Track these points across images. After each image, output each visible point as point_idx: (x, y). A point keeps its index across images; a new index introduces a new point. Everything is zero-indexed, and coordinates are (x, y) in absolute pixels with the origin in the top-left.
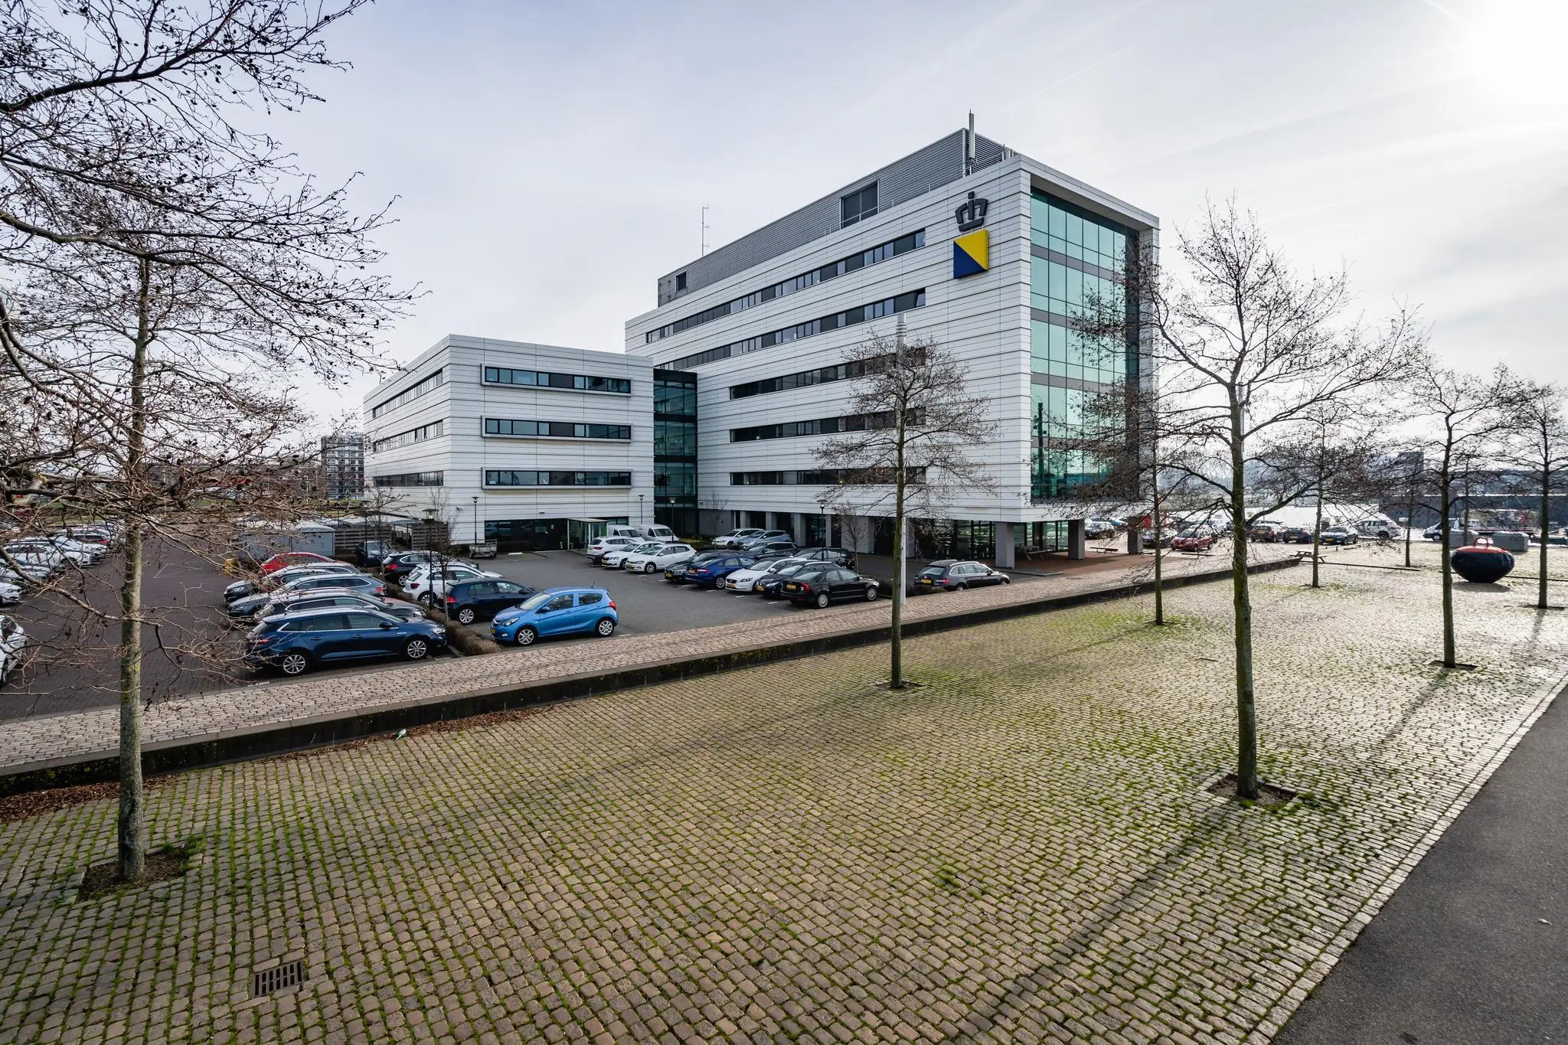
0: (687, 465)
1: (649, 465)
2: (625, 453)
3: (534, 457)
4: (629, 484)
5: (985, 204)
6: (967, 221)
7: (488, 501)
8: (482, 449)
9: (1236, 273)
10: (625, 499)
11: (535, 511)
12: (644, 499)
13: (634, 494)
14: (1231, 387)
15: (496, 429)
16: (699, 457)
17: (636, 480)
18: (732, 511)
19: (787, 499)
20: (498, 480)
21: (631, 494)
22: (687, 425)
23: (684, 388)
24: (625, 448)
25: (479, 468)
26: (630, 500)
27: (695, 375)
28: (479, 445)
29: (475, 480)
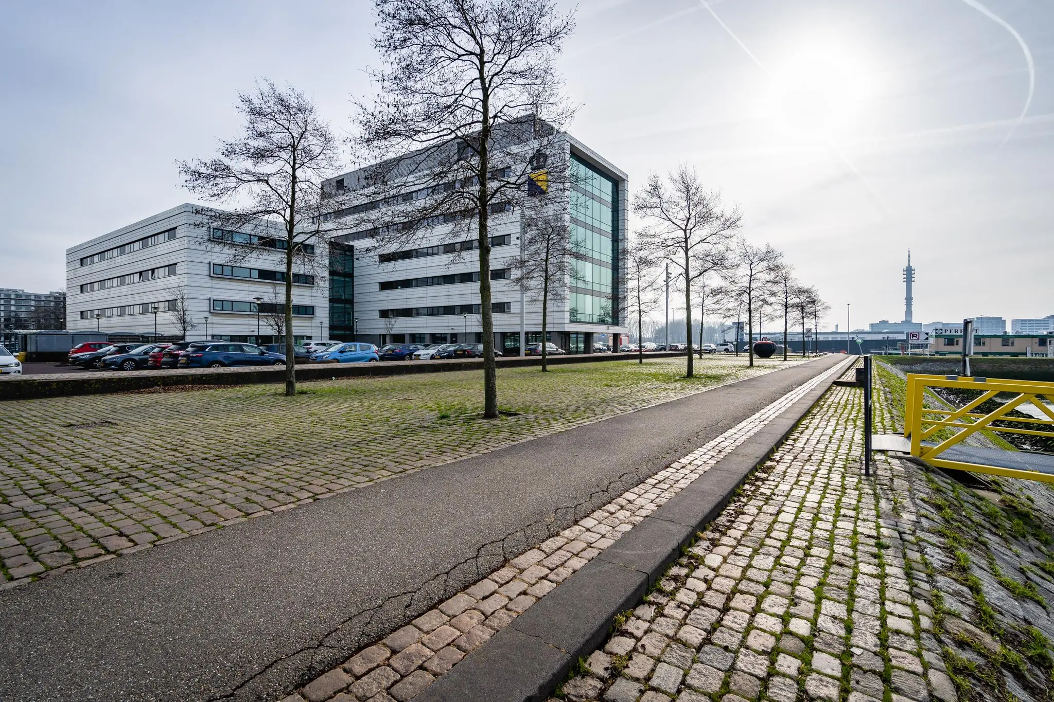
0: (347, 306)
1: (326, 303)
2: (310, 294)
3: (247, 293)
4: (313, 314)
5: (546, 157)
6: (535, 164)
7: (214, 321)
8: (210, 285)
9: (687, 189)
10: (310, 325)
11: (247, 330)
12: (323, 325)
13: (316, 322)
14: (685, 231)
15: (219, 272)
16: (355, 301)
17: (318, 312)
18: (380, 335)
19: (421, 325)
20: (220, 307)
21: (314, 321)
22: (347, 279)
23: (345, 254)
24: (310, 291)
25: (208, 298)
26: (313, 325)
27: (352, 247)
28: (208, 282)
29: (205, 306)
